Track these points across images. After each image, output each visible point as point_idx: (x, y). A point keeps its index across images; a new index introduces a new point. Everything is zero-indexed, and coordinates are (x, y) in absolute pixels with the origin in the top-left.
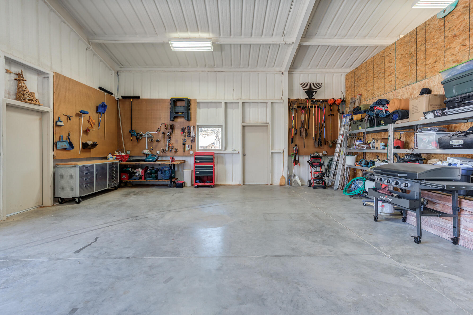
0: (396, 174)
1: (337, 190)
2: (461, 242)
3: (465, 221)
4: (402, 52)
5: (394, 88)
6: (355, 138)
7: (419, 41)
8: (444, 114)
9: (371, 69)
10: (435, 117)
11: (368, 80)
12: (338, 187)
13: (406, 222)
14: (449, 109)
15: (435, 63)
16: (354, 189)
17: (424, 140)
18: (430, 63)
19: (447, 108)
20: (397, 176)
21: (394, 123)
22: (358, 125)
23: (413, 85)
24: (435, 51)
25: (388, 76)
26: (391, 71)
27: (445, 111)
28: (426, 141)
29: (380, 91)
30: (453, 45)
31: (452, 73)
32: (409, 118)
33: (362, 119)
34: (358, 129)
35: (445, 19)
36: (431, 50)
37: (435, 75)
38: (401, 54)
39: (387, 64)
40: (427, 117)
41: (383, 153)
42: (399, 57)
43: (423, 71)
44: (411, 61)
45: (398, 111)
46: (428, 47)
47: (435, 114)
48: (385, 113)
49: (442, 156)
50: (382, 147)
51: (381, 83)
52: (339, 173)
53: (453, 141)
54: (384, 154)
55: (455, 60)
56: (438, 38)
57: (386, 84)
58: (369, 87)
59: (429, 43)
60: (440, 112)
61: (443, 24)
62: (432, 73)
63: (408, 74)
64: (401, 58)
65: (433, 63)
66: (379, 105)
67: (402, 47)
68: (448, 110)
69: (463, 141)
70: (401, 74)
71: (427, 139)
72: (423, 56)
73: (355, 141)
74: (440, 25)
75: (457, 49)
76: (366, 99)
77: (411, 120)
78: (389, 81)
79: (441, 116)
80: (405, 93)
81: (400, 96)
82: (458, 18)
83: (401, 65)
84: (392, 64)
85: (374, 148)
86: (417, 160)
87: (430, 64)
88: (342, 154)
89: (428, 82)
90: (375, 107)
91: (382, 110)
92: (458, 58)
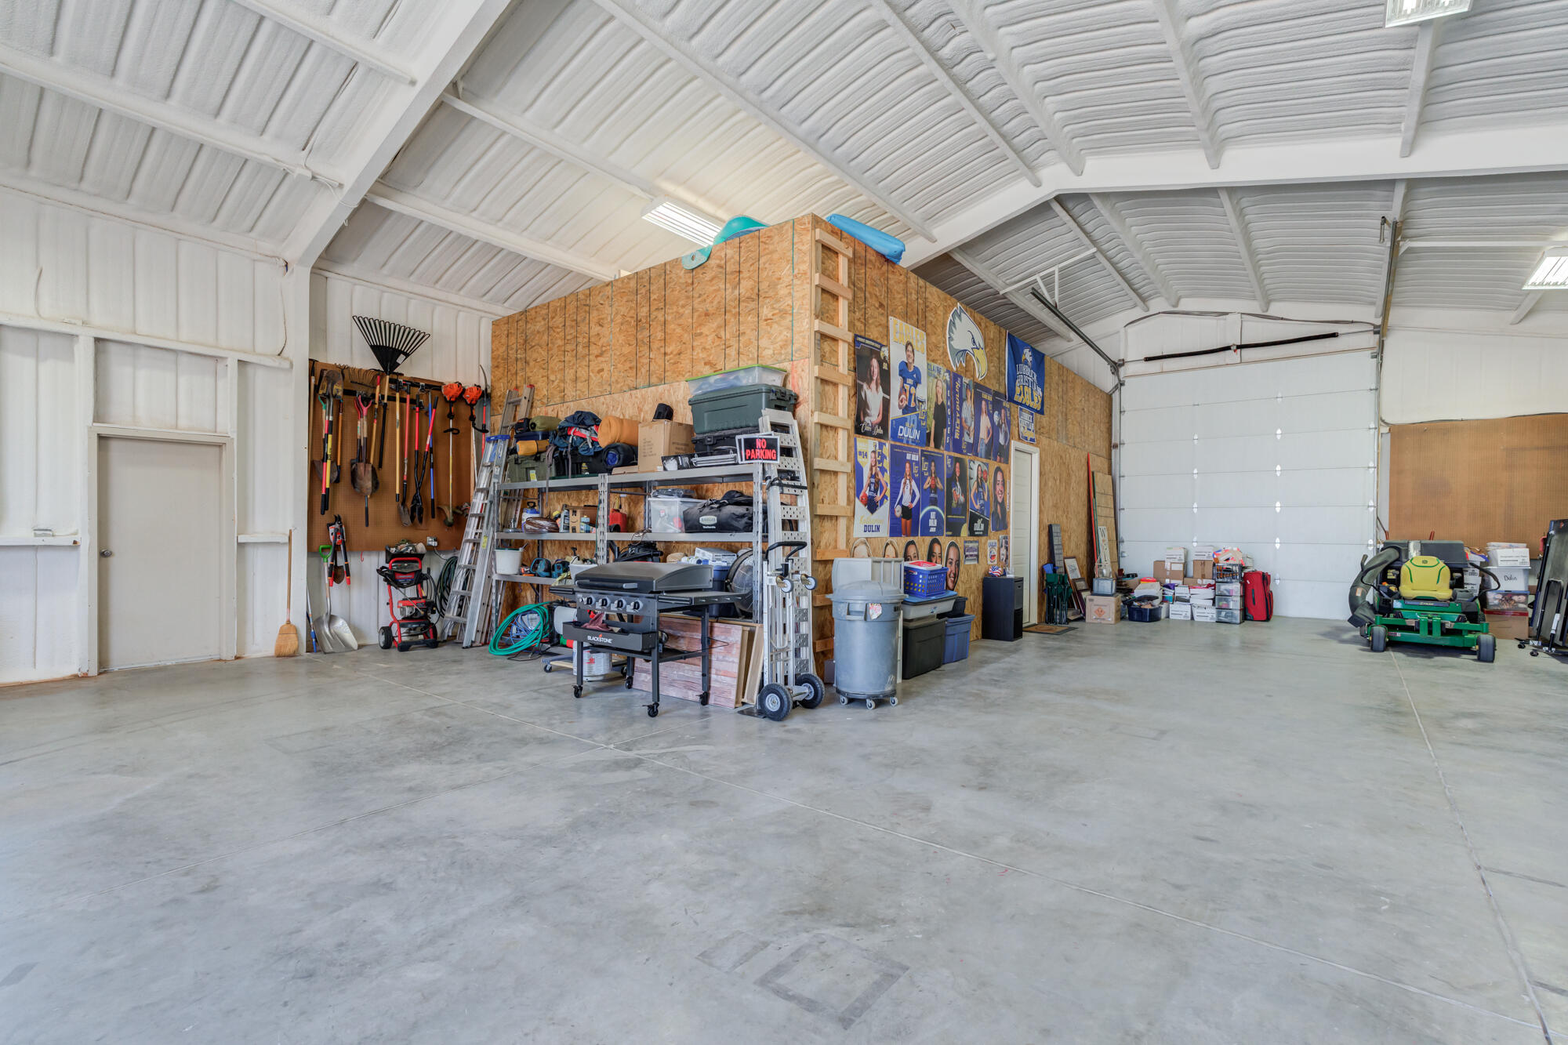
0: (619, 585)
1: (471, 646)
2: (711, 700)
3: (718, 660)
4: (623, 310)
5: (609, 389)
6: (519, 500)
7: (655, 299)
8: (691, 466)
9: (558, 327)
10: (679, 469)
11: (550, 353)
12: (473, 640)
14: (700, 456)
15: (679, 354)
16: (518, 637)
17: (662, 514)
18: (671, 353)
19: (696, 455)
20: (622, 589)
21: (610, 472)
22: (527, 468)
23: (644, 391)
24: (679, 330)
25: (597, 356)
26: (602, 346)
27: (693, 460)
28: (665, 515)
29: (578, 388)
30: (705, 330)
31: (703, 387)
32: (636, 464)
33: (539, 453)
34: (528, 479)
35: (694, 272)
36: (672, 326)
37: (678, 379)
38: (622, 313)
39: (594, 326)
40: (667, 467)
41: (584, 541)
42: (619, 319)
43: (659, 366)
44: (640, 337)
45: (618, 446)
46: (669, 318)
47: (679, 464)
48: (591, 447)
49: (688, 545)
50: (584, 527)
51: (580, 369)
52: (476, 600)
53: (704, 517)
54: (584, 545)
55: (706, 360)
56: (683, 306)
57: (591, 374)
58: (553, 372)
59: (671, 311)
60: (686, 459)
61: (690, 281)
62: (675, 375)
63: (634, 364)
64: (622, 324)
65: (676, 355)
66: (579, 424)
67: (625, 299)
68: (696, 459)
69: (716, 518)
70: (623, 359)
71: (667, 512)
72: (660, 335)
73: (517, 510)
74: (686, 282)
75: (710, 339)
76: (545, 401)
77: (641, 470)
78: (598, 369)
79: (688, 468)
80: (630, 405)
81: (619, 409)
82: (711, 281)
83: (621, 338)
84: (605, 331)
85: (567, 528)
86: (649, 556)
87: (671, 356)
88: (485, 544)
89: (669, 391)
90: (571, 428)
91: (584, 439)
92: (711, 357)
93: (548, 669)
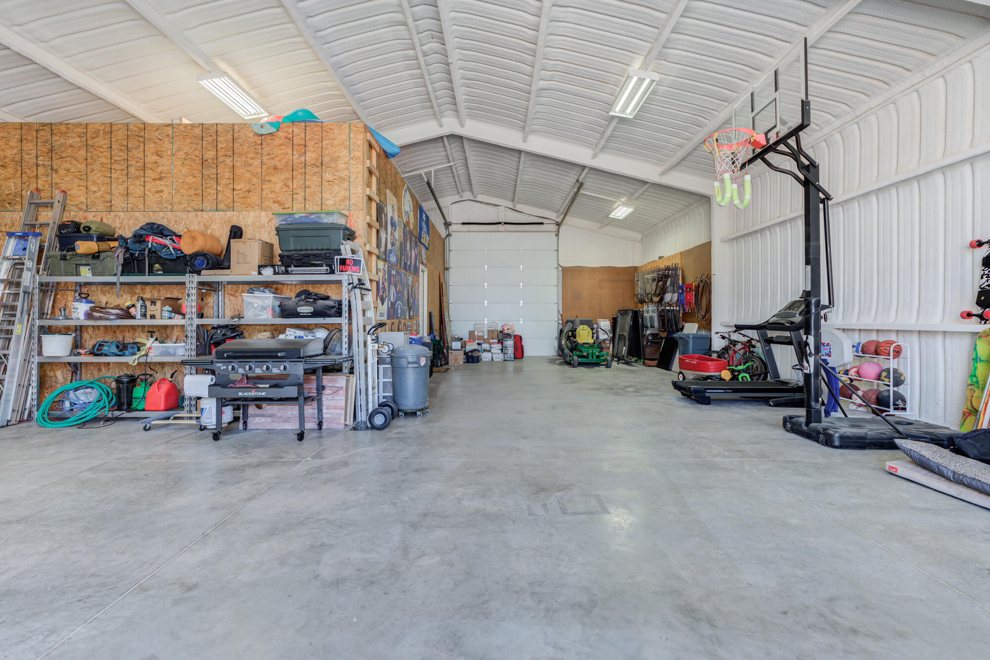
1: (7, 425)
2: (324, 426)
3: (327, 399)
4: (186, 149)
5: (170, 207)
7: (222, 148)
8: (287, 273)
9: (101, 147)
10: (274, 274)
11: (90, 167)
12: (9, 419)
13: (248, 428)
14: (295, 266)
15: (249, 192)
16: (72, 410)
17: (255, 305)
18: (240, 190)
19: (292, 266)
21: (199, 273)
22: (76, 264)
23: (211, 214)
24: (248, 175)
25: (154, 180)
26: (161, 173)
27: (289, 269)
28: (259, 306)
29: (130, 201)
30: (274, 179)
31: (288, 219)
32: (229, 268)
33: (99, 252)
34: (78, 274)
35: (263, 137)
36: (241, 171)
37: (248, 209)
38: (185, 151)
39: (150, 155)
40: (263, 272)
42: (181, 154)
43: (228, 198)
44: (205, 172)
45: (207, 254)
46: (237, 164)
47: (275, 271)
48: (173, 252)
49: (259, 327)
50: (166, 314)
51: (132, 186)
52: (11, 382)
53: (301, 308)
55: (275, 200)
56: (252, 158)
57: (147, 192)
58: (94, 183)
59: (239, 160)
60: (283, 268)
61: (259, 142)
62: (243, 206)
63: (199, 192)
64: (185, 159)
65: (245, 192)
66: (157, 233)
67: (188, 141)
68: (293, 268)
69: (312, 308)
70: (187, 187)
71: (260, 304)
72: (228, 175)
74: (255, 142)
75: (279, 186)
76: (84, 207)
77: (233, 273)
78: (155, 190)
79: (284, 274)
80: (195, 222)
81: (183, 224)
82: (279, 146)
83: (185, 170)
84: (161, 161)
85: (144, 315)
87: (241, 192)
88: (20, 331)
89: (238, 217)
90: (148, 236)
91: (165, 246)
92: (280, 198)
93: (147, 428)
